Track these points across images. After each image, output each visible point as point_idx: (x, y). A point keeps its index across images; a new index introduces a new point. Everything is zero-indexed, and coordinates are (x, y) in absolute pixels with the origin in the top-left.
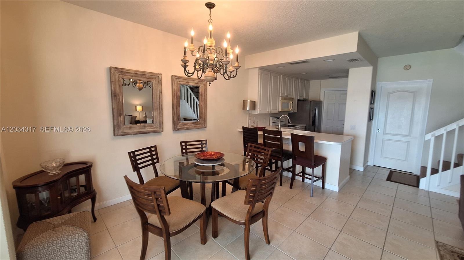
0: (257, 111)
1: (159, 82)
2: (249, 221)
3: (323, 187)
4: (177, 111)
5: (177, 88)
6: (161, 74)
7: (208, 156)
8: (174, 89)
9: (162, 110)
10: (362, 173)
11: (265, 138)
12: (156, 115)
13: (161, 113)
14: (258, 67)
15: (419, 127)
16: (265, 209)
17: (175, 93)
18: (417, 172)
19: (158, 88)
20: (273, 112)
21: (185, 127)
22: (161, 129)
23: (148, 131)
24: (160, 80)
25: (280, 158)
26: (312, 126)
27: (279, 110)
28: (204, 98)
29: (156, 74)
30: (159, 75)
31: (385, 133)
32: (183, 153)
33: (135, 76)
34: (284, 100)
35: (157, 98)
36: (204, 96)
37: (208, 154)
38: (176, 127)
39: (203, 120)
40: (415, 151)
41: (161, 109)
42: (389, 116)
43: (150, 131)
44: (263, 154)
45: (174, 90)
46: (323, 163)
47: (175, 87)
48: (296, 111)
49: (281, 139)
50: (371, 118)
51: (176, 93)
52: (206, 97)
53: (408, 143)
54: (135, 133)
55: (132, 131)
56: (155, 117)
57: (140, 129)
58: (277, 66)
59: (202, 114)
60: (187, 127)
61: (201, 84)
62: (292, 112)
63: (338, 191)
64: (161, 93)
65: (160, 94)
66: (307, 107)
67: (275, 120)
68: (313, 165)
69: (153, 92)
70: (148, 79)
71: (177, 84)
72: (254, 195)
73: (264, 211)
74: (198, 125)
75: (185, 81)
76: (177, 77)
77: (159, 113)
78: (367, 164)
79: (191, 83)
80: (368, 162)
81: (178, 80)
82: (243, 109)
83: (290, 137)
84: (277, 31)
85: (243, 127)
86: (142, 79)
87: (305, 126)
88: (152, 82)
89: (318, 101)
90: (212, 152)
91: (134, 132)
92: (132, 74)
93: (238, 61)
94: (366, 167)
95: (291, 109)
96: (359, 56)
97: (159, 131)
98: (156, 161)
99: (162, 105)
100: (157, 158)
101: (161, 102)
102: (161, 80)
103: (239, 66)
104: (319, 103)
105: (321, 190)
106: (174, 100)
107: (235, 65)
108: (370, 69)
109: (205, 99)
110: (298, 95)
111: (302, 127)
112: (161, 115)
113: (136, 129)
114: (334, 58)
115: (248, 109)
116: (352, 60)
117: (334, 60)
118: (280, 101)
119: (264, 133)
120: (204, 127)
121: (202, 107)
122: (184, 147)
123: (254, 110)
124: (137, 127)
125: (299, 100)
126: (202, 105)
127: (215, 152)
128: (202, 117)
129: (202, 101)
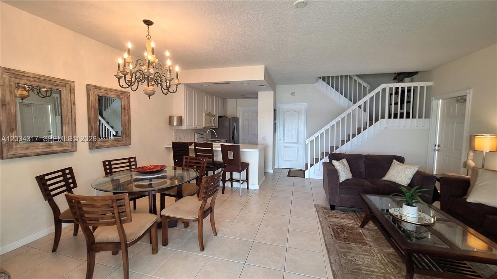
0: (184, 127)
1: (71, 90)
2: (202, 215)
3: (248, 188)
4: (94, 126)
5: (94, 99)
6: (74, 82)
7: (147, 170)
8: (90, 100)
9: (75, 124)
10: (272, 174)
11: (196, 151)
12: (67, 130)
13: (74, 128)
14: (184, 84)
15: (302, 136)
16: (212, 206)
17: (92, 105)
18: (303, 169)
19: (70, 98)
20: (199, 127)
21: (105, 144)
22: (74, 148)
23: (55, 150)
24: (72, 88)
25: (212, 168)
26: (232, 140)
27: (204, 125)
28: (128, 112)
29: (67, 81)
30: (71, 83)
31: (284, 142)
32: (107, 174)
33: (36, 82)
34: (208, 116)
35: (68, 110)
36: (127, 110)
37: (147, 168)
38: (94, 145)
39: (127, 137)
40: (301, 153)
41: (73, 124)
42: (286, 129)
43: (59, 150)
44: (195, 167)
45: (90, 102)
46: (247, 168)
47: (93, 98)
48: (217, 127)
49: (212, 151)
50: (275, 132)
51: (94, 105)
52: (130, 110)
53: (297, 148)
54: (36, 154)
55: (31, 151)
56: (65, 133)
57: (44, 148)
58: (202, 84)
59: (125, 129)
60: (108, 144)
61: (123, 97)
62: (214, 127)
63: (258, 189)
64: (74, 104)
65: (72, 105)
66: (227, 124)
67: (200, 135)
68: (240, 169)
69: (62, 102)
70: (55, 86)
71: (94, 95)
72: (207, 191)
73: (211, 208)
74: (121, 142)
75: (105, 92)
76: (94, 86)
77: (70, 128)
78: (274, 168)
79: (112, 94)
80: (275, 165)
81: (95, 90)
82: (169, 125)
83: (220, 149)
84: (205, 55)
85: (172, 142)
86: (47, 86)
87: (226, 141)
88: (60, 90)
89: (235, 118)
90: (150, 166)
91: (34, 153)
92: (31, 79)
93: (178, 78)
94: (274, 170)
95: (214, 125)
96: (266, 83)
97: (71, 149)
98: (73, 186)
99: (75, 119)
100: (74, 182)
101: (73, 115)
102: (74, 89)
103: (180, 82)
104: (236, 120)
105: (247, 190)
106: (92, 113)
107: (176, 81)
108: (272, 93)
109: (128, 114)
110: (218, 112)
111: (224, 141)
112: (74, 130)
113: (37, 149)
114: (249, 82)
115: (175, 124)
116: (261, 85)
117: (249, 84)
118: (204, 116)
119: (195, 147)
120: (128, 144)
121: (125, 122)
122: (108, 167)
123: (181, 125)
124: (39, 146)
125: (219, 117)
126: (125, 120)
127: (154, 165)
128: (125, 133)
129: (125, 115)
